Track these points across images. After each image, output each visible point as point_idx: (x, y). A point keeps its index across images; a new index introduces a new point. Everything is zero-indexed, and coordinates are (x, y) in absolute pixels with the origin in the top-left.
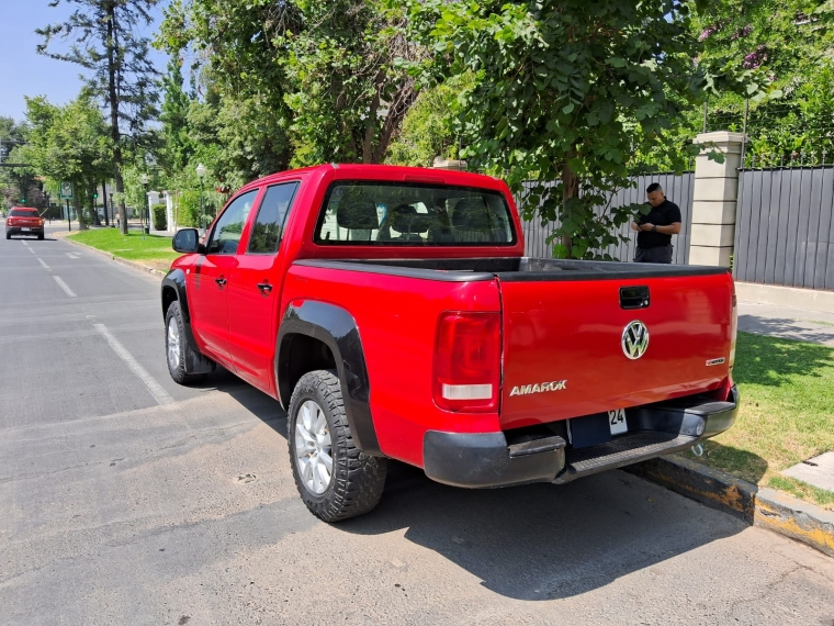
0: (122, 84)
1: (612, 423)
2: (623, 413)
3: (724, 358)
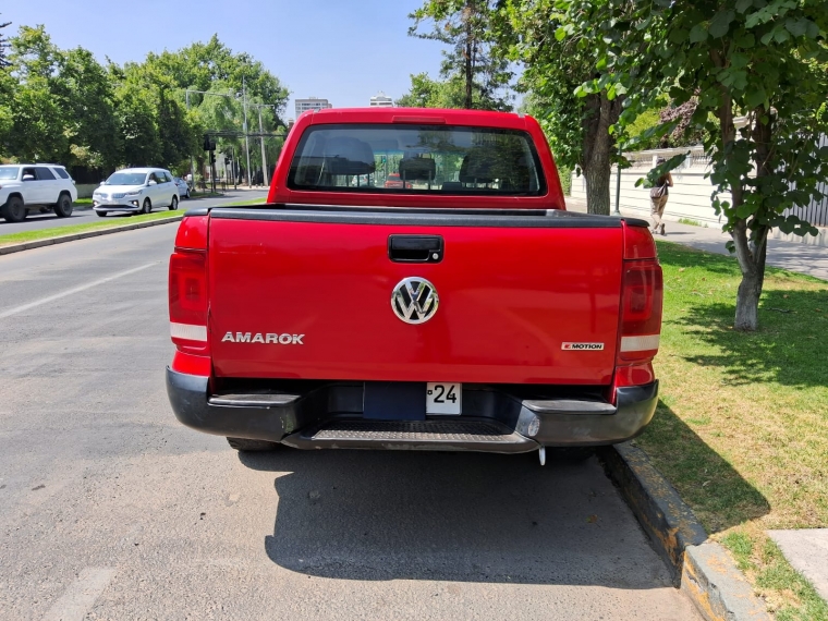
0: (478, 55)
1: (436, 400)
2: (457, 392)
3: (603, 344)
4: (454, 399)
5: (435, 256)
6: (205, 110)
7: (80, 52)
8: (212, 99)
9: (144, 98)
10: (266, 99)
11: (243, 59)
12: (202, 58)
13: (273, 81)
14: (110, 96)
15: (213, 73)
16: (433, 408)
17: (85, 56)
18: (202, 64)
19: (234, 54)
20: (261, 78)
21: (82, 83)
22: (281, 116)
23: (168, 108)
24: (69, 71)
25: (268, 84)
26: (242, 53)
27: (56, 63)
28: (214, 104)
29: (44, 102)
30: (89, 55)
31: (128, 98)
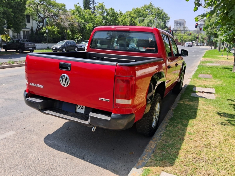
1: (79, 108)
2: (84, 107)
3: (109, 100)
4: (83, 109)
5: (69, 69)
6: (144, 24)
7: (111, 9)
8: (146, 21)
9: (126, 21)
10: (163, 20)
11: (158, 9)
12: (147, 9)
13: (166, 15)
14: (117, 20)
15: (149, 13)
16: (78, 110)
17: (112, 10)
18: (147, 10)
19: (156, 7)
20: (162, 14)
21: (111, 17)
22: (167, 25)
23: (132, 23)
24: (108, 14)
25: (164, 16)
26: (158, 7)
27: (106, 12)
28: (147, 22)
29: (100, 22)
30: (113, 9)
31: (122, 21)
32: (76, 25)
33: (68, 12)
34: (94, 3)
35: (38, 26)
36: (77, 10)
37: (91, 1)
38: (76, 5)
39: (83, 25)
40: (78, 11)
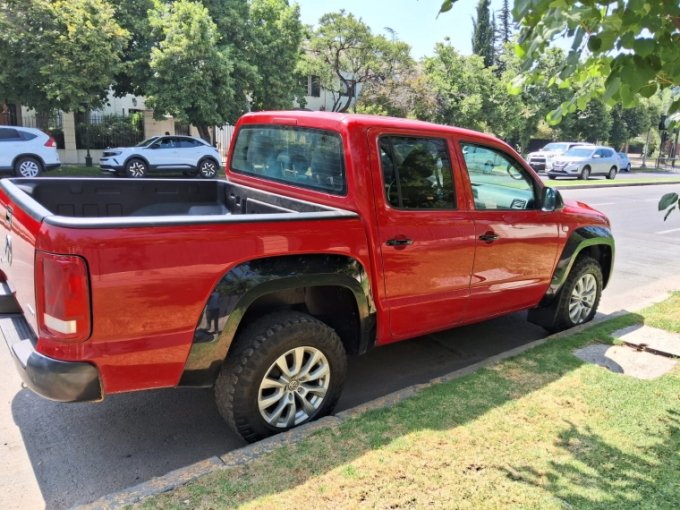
32: (432, 99)
33: (416, 64)
34: (507, 36)
35: (336, 104)
36: (442, 59)
37: (498, 31)
38: (442, 45)
39: (453, 100)
40: (445, 62)
